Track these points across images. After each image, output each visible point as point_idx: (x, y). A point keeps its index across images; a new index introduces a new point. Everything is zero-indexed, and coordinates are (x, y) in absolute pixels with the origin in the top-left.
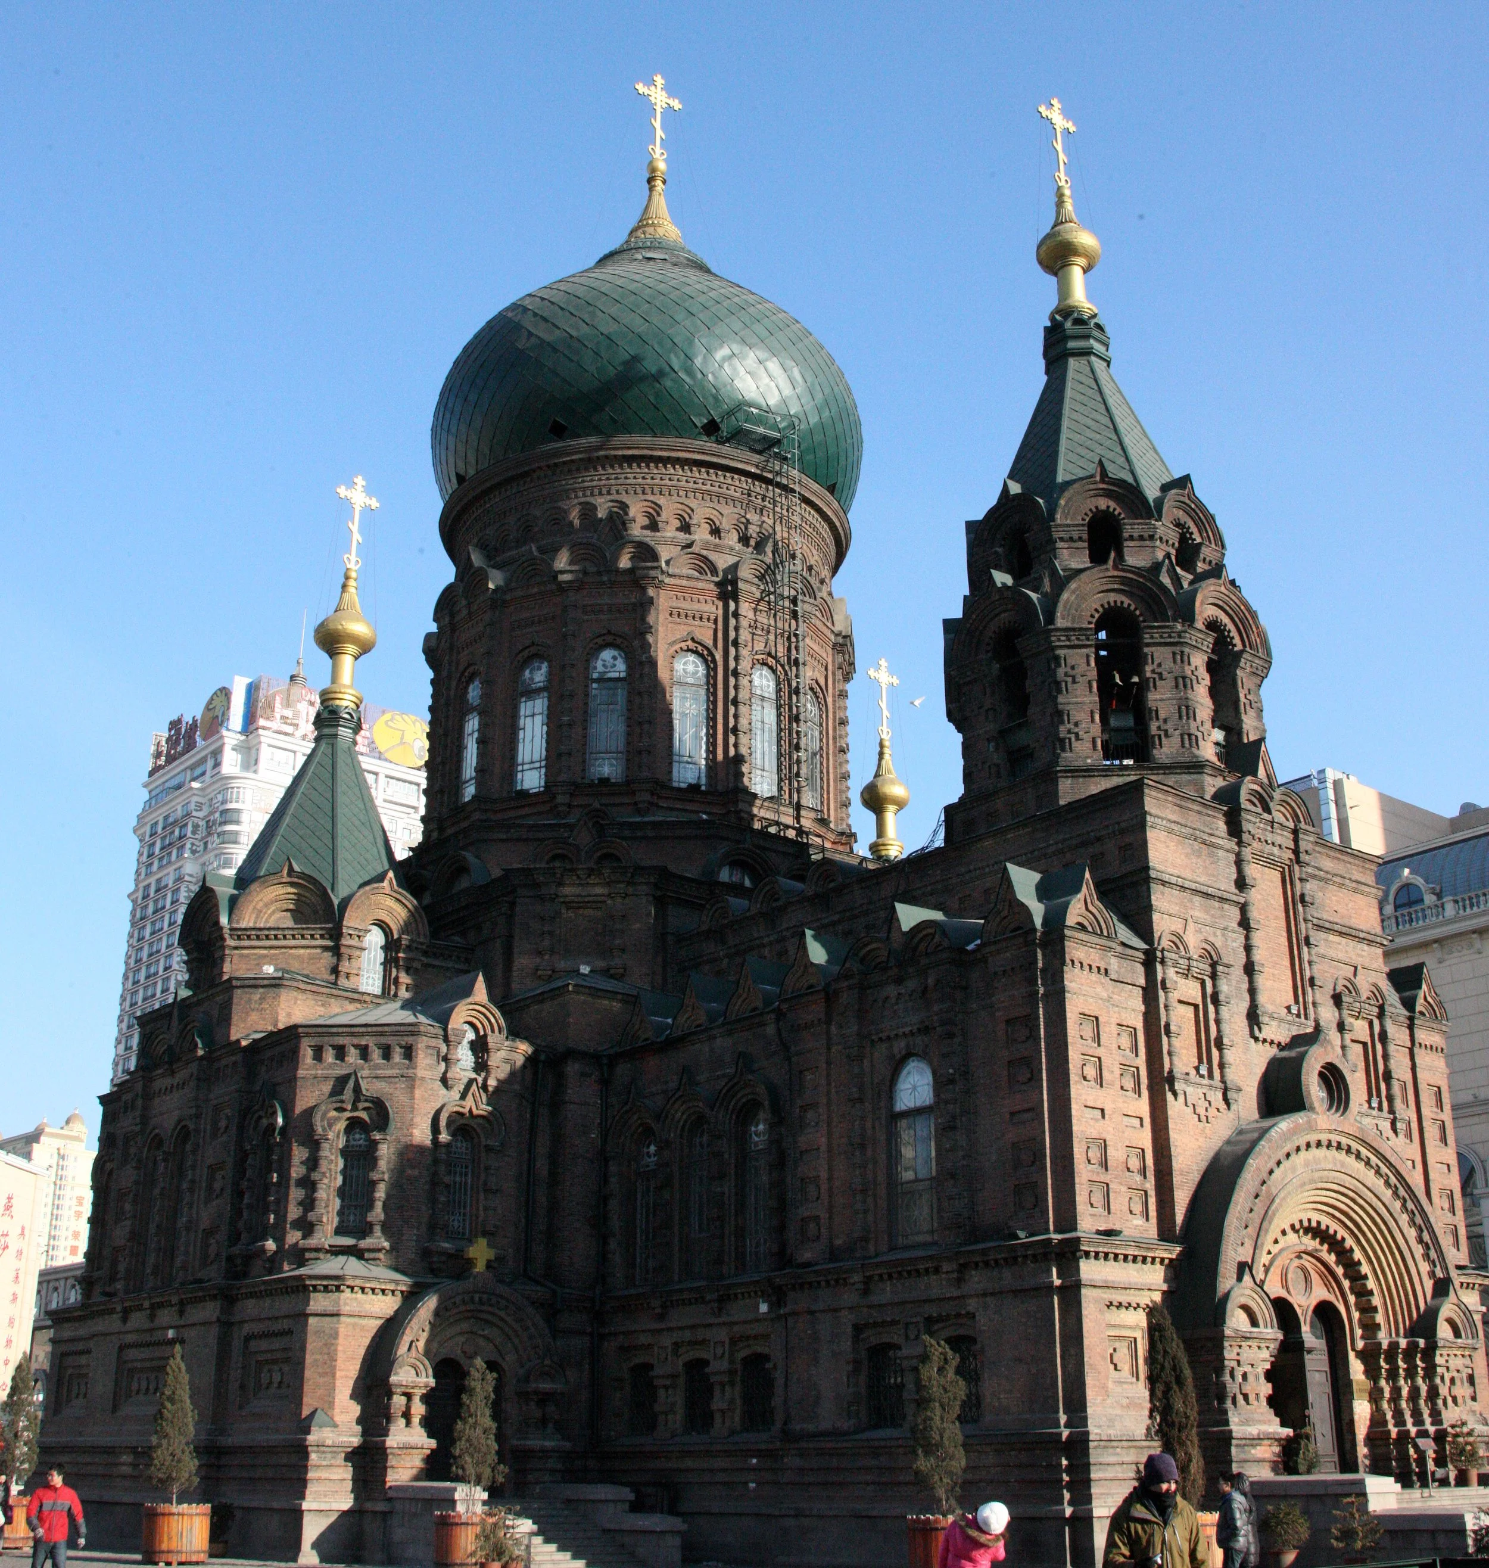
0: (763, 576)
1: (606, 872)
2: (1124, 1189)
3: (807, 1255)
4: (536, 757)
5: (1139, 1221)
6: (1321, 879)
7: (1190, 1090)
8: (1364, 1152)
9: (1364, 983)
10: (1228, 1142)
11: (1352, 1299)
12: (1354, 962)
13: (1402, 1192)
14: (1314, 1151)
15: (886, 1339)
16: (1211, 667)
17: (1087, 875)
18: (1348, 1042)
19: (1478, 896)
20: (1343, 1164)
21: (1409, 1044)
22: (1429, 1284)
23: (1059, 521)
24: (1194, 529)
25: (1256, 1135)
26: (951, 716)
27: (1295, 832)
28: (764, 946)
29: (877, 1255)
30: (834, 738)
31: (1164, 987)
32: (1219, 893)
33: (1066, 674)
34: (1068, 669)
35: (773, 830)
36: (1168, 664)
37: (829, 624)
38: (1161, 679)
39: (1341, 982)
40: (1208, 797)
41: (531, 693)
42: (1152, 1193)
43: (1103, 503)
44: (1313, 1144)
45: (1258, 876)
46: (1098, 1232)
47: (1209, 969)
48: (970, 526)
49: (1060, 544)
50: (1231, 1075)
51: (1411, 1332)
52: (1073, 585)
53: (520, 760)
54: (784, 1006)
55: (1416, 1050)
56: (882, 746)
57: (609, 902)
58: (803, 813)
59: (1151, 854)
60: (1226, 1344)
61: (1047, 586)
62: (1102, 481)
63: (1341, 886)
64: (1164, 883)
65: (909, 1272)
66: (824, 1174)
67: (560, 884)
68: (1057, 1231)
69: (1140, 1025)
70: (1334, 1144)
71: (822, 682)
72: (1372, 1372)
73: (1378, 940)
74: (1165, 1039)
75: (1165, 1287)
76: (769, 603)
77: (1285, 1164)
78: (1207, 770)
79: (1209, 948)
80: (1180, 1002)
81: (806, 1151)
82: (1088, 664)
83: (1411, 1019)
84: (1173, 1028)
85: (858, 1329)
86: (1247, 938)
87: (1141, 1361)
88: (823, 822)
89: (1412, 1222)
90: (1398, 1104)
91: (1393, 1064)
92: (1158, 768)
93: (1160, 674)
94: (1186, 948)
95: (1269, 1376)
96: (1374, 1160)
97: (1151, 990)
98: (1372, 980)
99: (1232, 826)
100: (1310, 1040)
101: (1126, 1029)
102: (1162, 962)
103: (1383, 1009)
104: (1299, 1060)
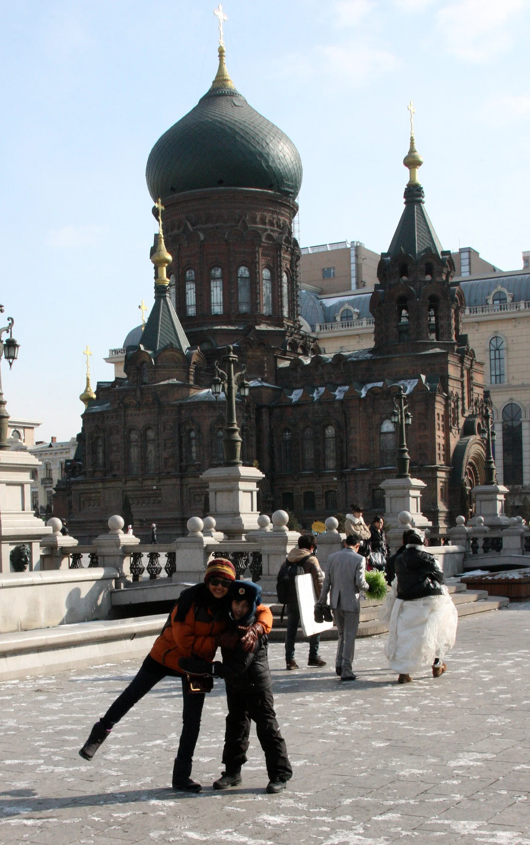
2: (442, 455)
3: (353, 466)
4: (219, 301)
5: (443, 462)
7: (453, 430)
10: (458, 442)
25: (466, 441)
27: (472, 360)
28: (315, 376)
31: (450, 405)
32: (458, 379)
36: (447, 313)
40: (456, 352)
41: (215, 279)
42: (445, 455)
45: (464, 373)
46: (438, 465)
47: (456, 399)
50: (459, 425)
53: (212, 302)
54: (345, 401)
57: (262, 357)
59: (449, 372)
64: (451, 379)
66: (358, 446)
74: (449, 418)
75: (447, 477)
78: (455, 344)
79: (456, 394)
85: (370, 485)
86: (463, 390)
94: (453, 394)
97: (447, 406)
98: (481, 397)
99: (461, 361)
100: (473, 416)
101: (443, 416)
102: (450, 399)
103: (483, 405)
104: (473, 422)
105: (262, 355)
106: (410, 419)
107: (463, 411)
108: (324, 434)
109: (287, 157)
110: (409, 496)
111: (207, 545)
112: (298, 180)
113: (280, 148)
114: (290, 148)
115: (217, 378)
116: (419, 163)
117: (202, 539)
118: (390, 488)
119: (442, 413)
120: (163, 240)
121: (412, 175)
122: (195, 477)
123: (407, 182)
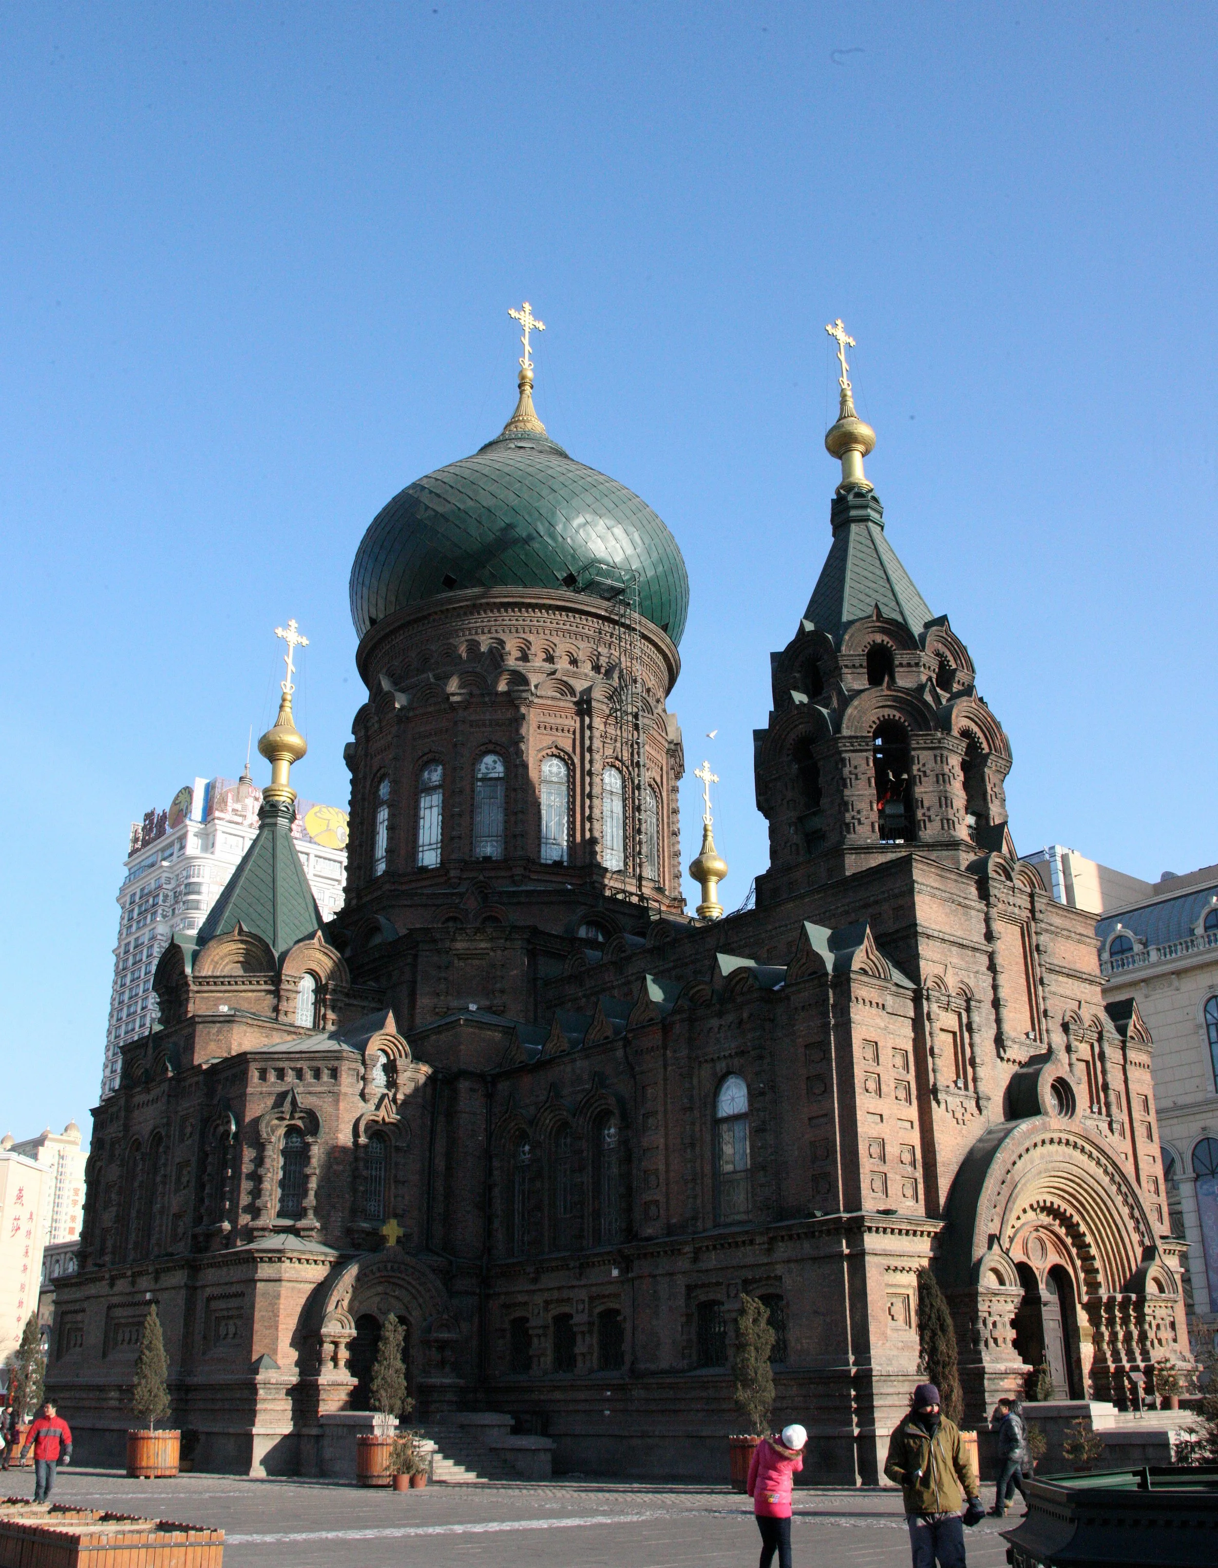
0: (611, 697)
1: (489, 930)
2: (898, 1177)
3: (649, 1231)
4: (434, 840)
5: (910, 1203)
6: (1052, 933)
7: (950, 1099)
8: (1088, 1147)
9: (1086, 1014)
10: (980, 1140)
11: (1078, 1263)
12: (1078, 998)
13: (1117, 1178)
14: (1048, 1147)
15: (712, 1296)
16: (965, 766)
17: (868, 930)
18: (1074, 1061)
19: (1175, 945)
20: (1071, 1157)
21: (1122, 1062)
22: (1139, 1251)
23: (844, 652)
24: (950, 658)
25: (1002, 1134)
26: (760, 807)
27: (1032, 896)
28: (613, 988)
29: (704, 1231)
30: (668, 823)
31: (929, 1019)
32: (972, 945)
33: (850, 773)
34: (852, 769)
35: (620, 897)
36: (931, 764)
37: (664, 734)
38: (925, 775)
39: (1069, 1013)
40: (963, 868)
41: (429, 790)
42: (920, 1181)
43: (879, 638)
44: (1047, 1141)
45: (1002, 930)
46: (879, 1212)
47: (964, 1004)
48: (774, 656)
49: (845, 670)
50: (982, 1087)
51: (1125, 1289)
52: (856, 703)
53: (421, 842)
54: (630, 1035)
55: (1128, 1066)
56: (706, 830)
57: (492, 954)
58: (644, 883)
59: (919, 914)
60: (980, 1299)
61: (835, 703)
62: (878, 620)
63: (1068, 937)
64: (928, 937)
65: (729, 1244)
66: (662, 1167)
67: (453, 940)
68: (846, 1210)
69: (910, 1049)
70: (1064, 1141)
71: (658, 780)
72: (1095, 1321)
73: (1098, 980)
74: (930, 1059)
75: (931, 1254)
76: (616, 718)
77: (1026, 1157)
78: (963, 848)
79: (964, 987)
80: (942, 1030)
81: (648, 1149)
82: (868, 765)
83: (1124, 1042)
84: (936, 1051)
85: (690, 1288)
86: (994, 979)
87: (913, 1313)
88: (660, 890)
89: (1126, 1202)
90: (1114, 1109)
91: (1109, 1078)
92: (923, 846)
93: (924, 772)
94: (946, 988)
95: (1014, 1324)
96: (1095, 1153)
97: (919, 1021)
99: (982, 892)
101: (899, 1050)
102: (932, 1000)
103: (1102, 1036)
104: (1036, 1075)
105: (492, 949)
119: (893, 1040)
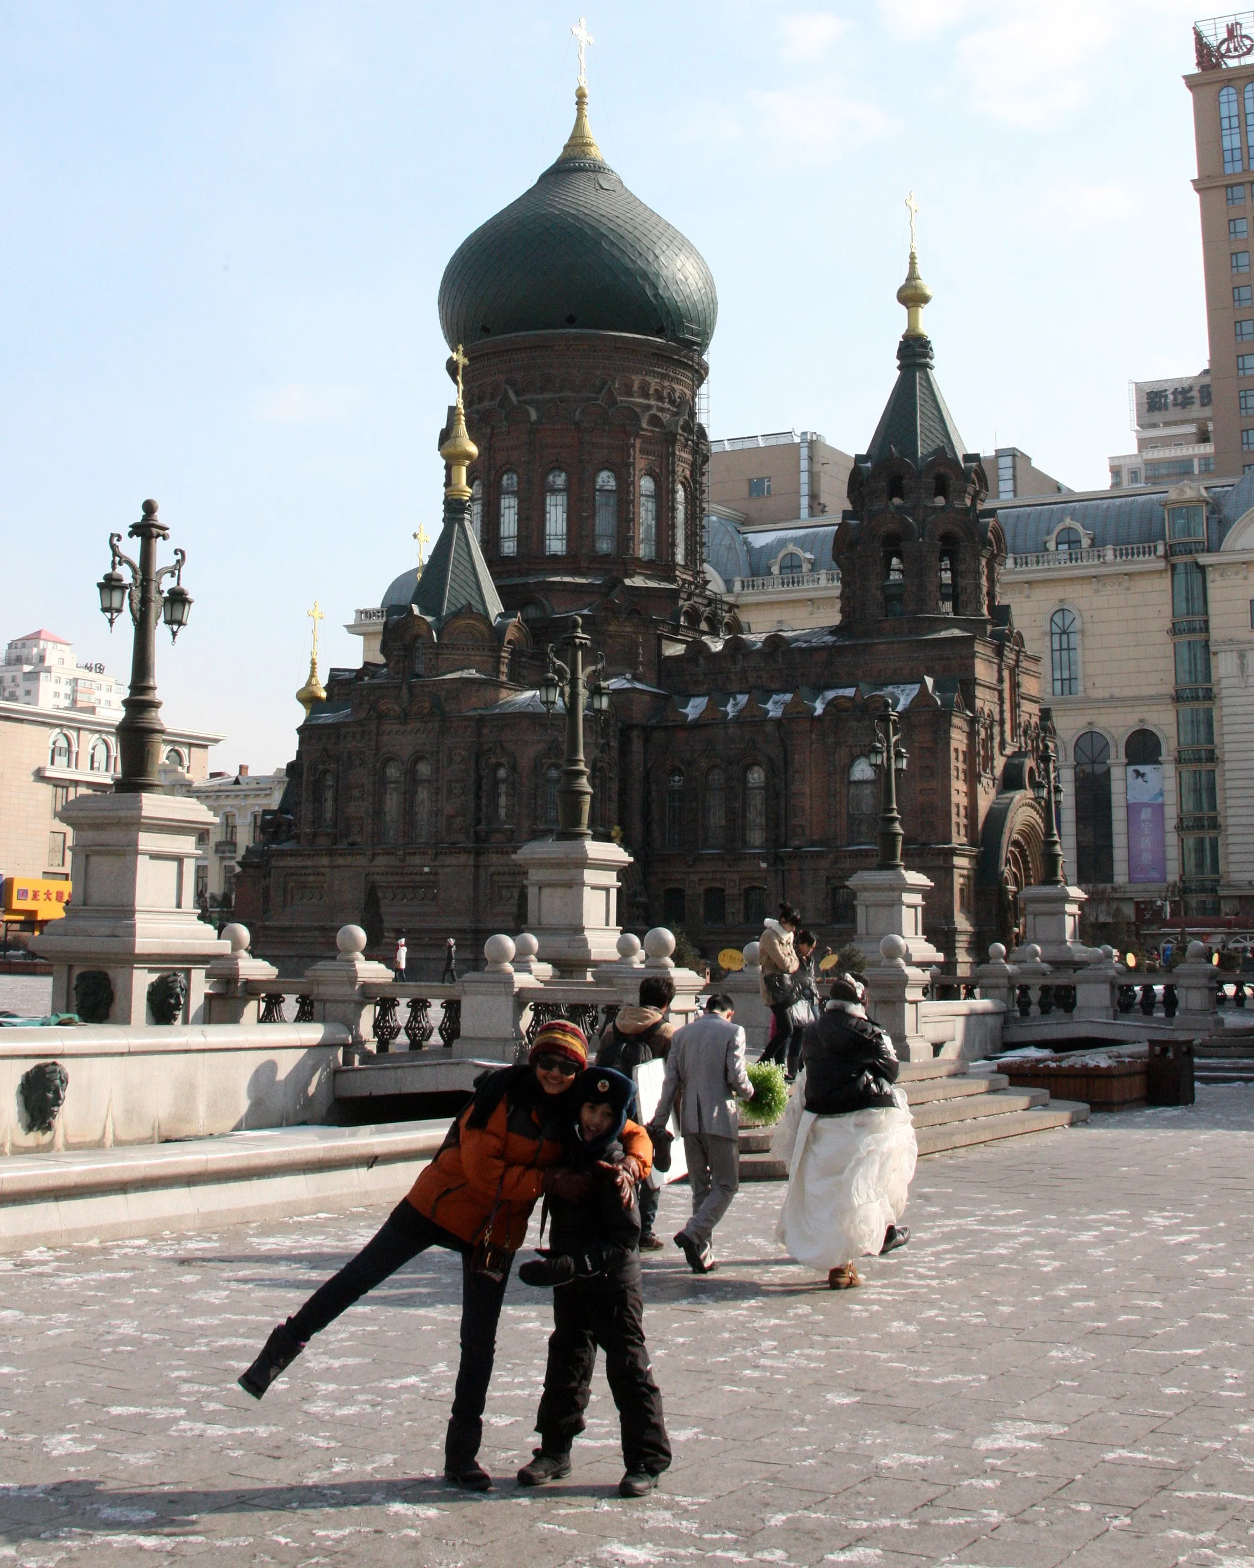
3: (798, 843)
4: (559, 532)
7: (984, 780)
10: (994, 803)
14: (1024, 808)
29: (841, 846)
31: (978, 733)
32: (994, 686)
40: (990, 638)
41: (554, 491)
42: (969, 826)
44: (1025, 805)
45: (1006, 675)
47: (990, 723)
50: (995, 771)
53: (548, 532)
59: (976, 672)
64: (980, 685)
66: (807, 805)
70: (1028, 804)
74: (977, 758)
79: (990, 713)
80: (982, 738)
81: (800, 793)
84: (980, 753)
94: (984, 714)
97: (972, 735)
98: (1035, 720)
99: (999, 652)
100: (1019, 754)
101: (964, 752)
102: (978, 722)
103: (1038, 734)
104: (1021, 766)
105: (635, 633)
106: (905, 761)
107: (1003, 745)
108: (744, 780)
109: (690, 280)
110: (901, 903)
111: (521, 989)
112: (708, 322)
113: (679, 264)
114: (695, 265)
115: (550, 675)
116: (925, 299)
117: (512, 978)
118: (865, 889)
119: (963, 747)
120: (463, 418)
121: (913, 320)
122: (502, 853)
123: (904, 332)
